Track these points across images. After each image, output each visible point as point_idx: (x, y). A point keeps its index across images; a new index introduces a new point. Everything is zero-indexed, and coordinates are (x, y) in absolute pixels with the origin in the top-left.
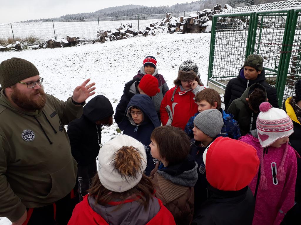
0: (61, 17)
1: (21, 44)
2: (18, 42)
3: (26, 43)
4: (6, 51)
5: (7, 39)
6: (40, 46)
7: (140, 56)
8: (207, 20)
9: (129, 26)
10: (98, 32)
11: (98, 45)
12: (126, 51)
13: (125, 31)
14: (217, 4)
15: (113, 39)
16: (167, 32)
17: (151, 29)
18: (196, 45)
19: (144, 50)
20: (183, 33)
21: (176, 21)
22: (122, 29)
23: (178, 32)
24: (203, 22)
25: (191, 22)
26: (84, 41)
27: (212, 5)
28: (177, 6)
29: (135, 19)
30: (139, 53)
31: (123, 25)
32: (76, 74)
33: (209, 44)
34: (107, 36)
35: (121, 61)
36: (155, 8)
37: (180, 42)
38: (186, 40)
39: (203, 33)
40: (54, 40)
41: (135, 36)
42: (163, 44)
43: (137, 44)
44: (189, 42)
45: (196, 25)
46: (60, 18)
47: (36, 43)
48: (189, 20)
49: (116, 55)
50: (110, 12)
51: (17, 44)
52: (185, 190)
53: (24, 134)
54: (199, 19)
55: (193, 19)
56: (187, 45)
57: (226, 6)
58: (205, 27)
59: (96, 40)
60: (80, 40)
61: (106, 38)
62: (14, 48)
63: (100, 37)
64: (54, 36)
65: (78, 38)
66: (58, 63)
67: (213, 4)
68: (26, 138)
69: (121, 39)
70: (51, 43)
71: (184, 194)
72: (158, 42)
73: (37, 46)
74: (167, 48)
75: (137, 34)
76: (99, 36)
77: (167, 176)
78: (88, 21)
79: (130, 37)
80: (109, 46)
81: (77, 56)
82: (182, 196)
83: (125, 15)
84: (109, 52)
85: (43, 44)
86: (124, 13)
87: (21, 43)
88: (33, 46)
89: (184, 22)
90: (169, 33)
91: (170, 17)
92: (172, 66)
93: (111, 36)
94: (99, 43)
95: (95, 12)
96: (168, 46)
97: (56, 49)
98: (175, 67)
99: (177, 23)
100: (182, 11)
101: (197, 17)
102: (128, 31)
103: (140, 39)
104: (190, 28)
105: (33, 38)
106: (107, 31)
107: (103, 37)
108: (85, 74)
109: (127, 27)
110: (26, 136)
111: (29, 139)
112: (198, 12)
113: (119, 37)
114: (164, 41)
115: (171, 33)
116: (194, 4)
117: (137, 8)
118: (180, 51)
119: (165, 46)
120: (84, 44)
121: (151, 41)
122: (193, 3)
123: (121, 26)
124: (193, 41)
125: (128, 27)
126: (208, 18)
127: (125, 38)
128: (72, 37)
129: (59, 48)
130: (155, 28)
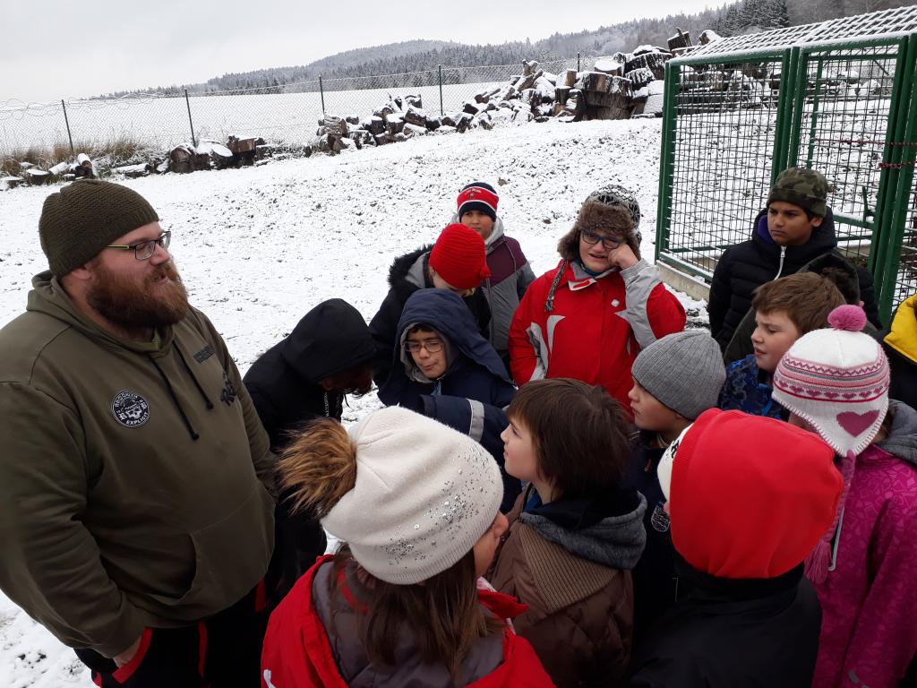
0: (211, 82)
1: (94, 163)
2: (83, 158)
3: (107, 160)
4: (48, 183)
5: (50, 149)
6: (148, 168)
7: (446, 191)
8: (650, 80)
9: (412, 102)
10: (321, 123)
11: (322, 161)
12: (406, 175)
13: (401, 118)
14: (679, 31)
15: (365, 143)
16: (526, 118)
17: (480, 111)
18: (616, 153)
19: (459, 171)
20: (576, 120)
21: (554, 83)
22: (391, 111)
23: (560, 116)
24: (637, 86)
25: (600, 85)
26: (279, 151)
27: (662, 34)
28: (555, 42)
29: (430, 84)
30: (444, 181)
31: (396, 101)
32: (256, 246)
33: (656, 150)
34: (346, 135)
35: (389, 207)
36: (490, 49)
37: (566, 146)
38: (585, 139)
39: (638, 117)
40: (189, 149)
41: (432, 132)
42: (517, 152)
43: (439, 155)
44: (595, 145)
45: (616, 94)
46: (206, 85)
47: (136, 158)
48: (593, 79)
49: (375, 190)
50: (354, 64)
51: (81, 162)
52: (606, 577)
53: (117, 405)
54: (624, 76)
55: (607, 78)
56: (588, 156)
57: (705, 35)
58: (643, 100)
59: (314, 147)
60: (267, 148)
61: (345, 140)
62: (73, 175)
63: (326, 136)
64: (191, 136)
65: (261, 141)
66: (202, 214)
67: (665, 32)
68: (122, 417)
69: (390, 141)
70: (182, 157)
71: (602, 590)
72: (501, 147)
73: (141, 167)
74: (528, 166)
75: (439, 126)
76: (324, 133)
77: (552, 529)
78: (290, 92)
79: (417, 134)
80: (354, 163)
81: (258, 195)
82: (597, 593)
83: (398, 72)
84: (355, 179)
85: (158, 162)
86: (395, 65)
87: (92, 159)
88: (127, 169)
89: (579, 86)
90: (533, 121)
91: (537, 74)
92: (545, 218)
93: (360, 135)
94: (323, 155)
95: (310, 66)
96: (530, 159)
97: (198, 174)
98: (553, 220)
99: (558, 89)
100: (571, 57)
101: (619, 69)
102: (411, 118)
103: (447, 141)
104: (597, 104)
105: (128, 142)
106: (349, 120)
107: (336, 137)
108: (283, 247)
109: (406, 107)
110: (124, 411)
111: (133, 419)
112: (620, 56)
113: (382, 135)
114: (519, 143)
115: (538, 121)
116: (607, 33)
117: (435, 50)
118: (568, 172)
119: (521, 159)
120: (280, 159)
121: (480, 146)
122: (602, 30)
123: (389, 103)
124: (606, 143)
125: (412, 106)
126: (651, 74)
127: (401, 139)
128: (242, 137)
129: (205, 173)
130: (492, 107)
